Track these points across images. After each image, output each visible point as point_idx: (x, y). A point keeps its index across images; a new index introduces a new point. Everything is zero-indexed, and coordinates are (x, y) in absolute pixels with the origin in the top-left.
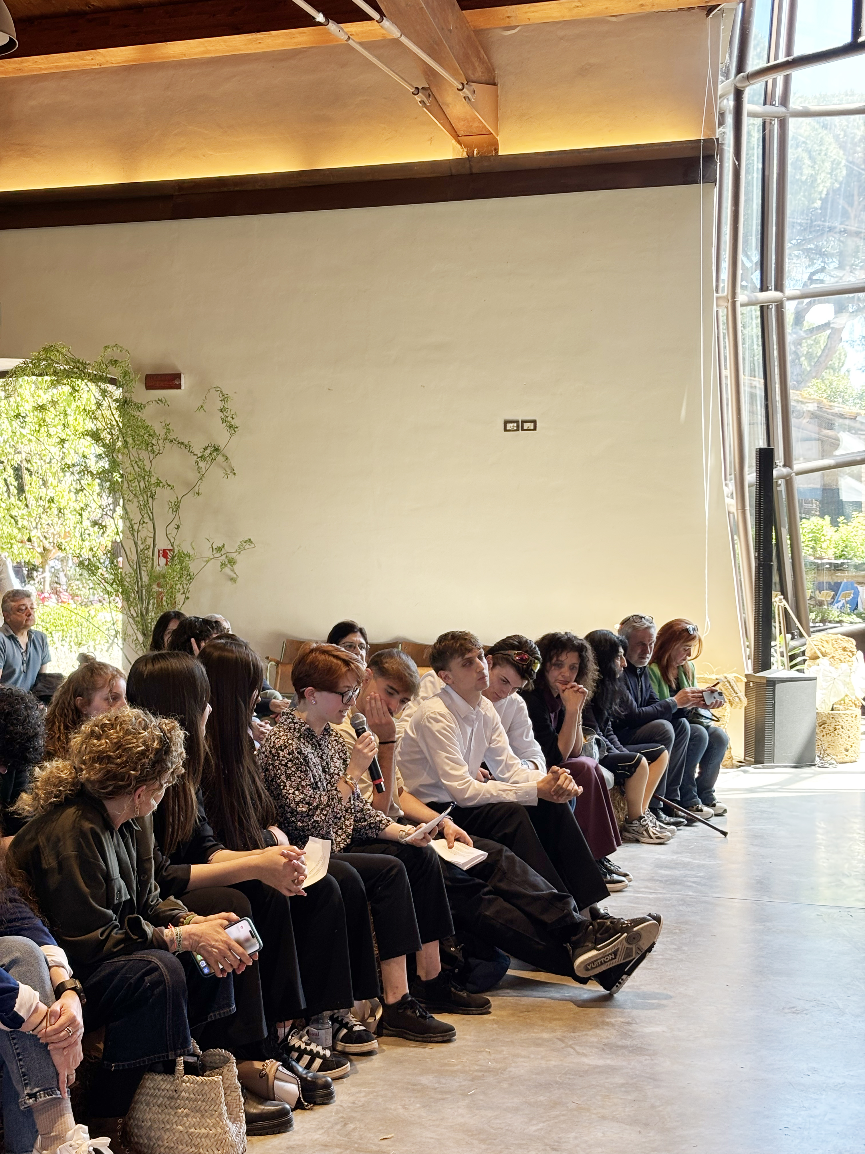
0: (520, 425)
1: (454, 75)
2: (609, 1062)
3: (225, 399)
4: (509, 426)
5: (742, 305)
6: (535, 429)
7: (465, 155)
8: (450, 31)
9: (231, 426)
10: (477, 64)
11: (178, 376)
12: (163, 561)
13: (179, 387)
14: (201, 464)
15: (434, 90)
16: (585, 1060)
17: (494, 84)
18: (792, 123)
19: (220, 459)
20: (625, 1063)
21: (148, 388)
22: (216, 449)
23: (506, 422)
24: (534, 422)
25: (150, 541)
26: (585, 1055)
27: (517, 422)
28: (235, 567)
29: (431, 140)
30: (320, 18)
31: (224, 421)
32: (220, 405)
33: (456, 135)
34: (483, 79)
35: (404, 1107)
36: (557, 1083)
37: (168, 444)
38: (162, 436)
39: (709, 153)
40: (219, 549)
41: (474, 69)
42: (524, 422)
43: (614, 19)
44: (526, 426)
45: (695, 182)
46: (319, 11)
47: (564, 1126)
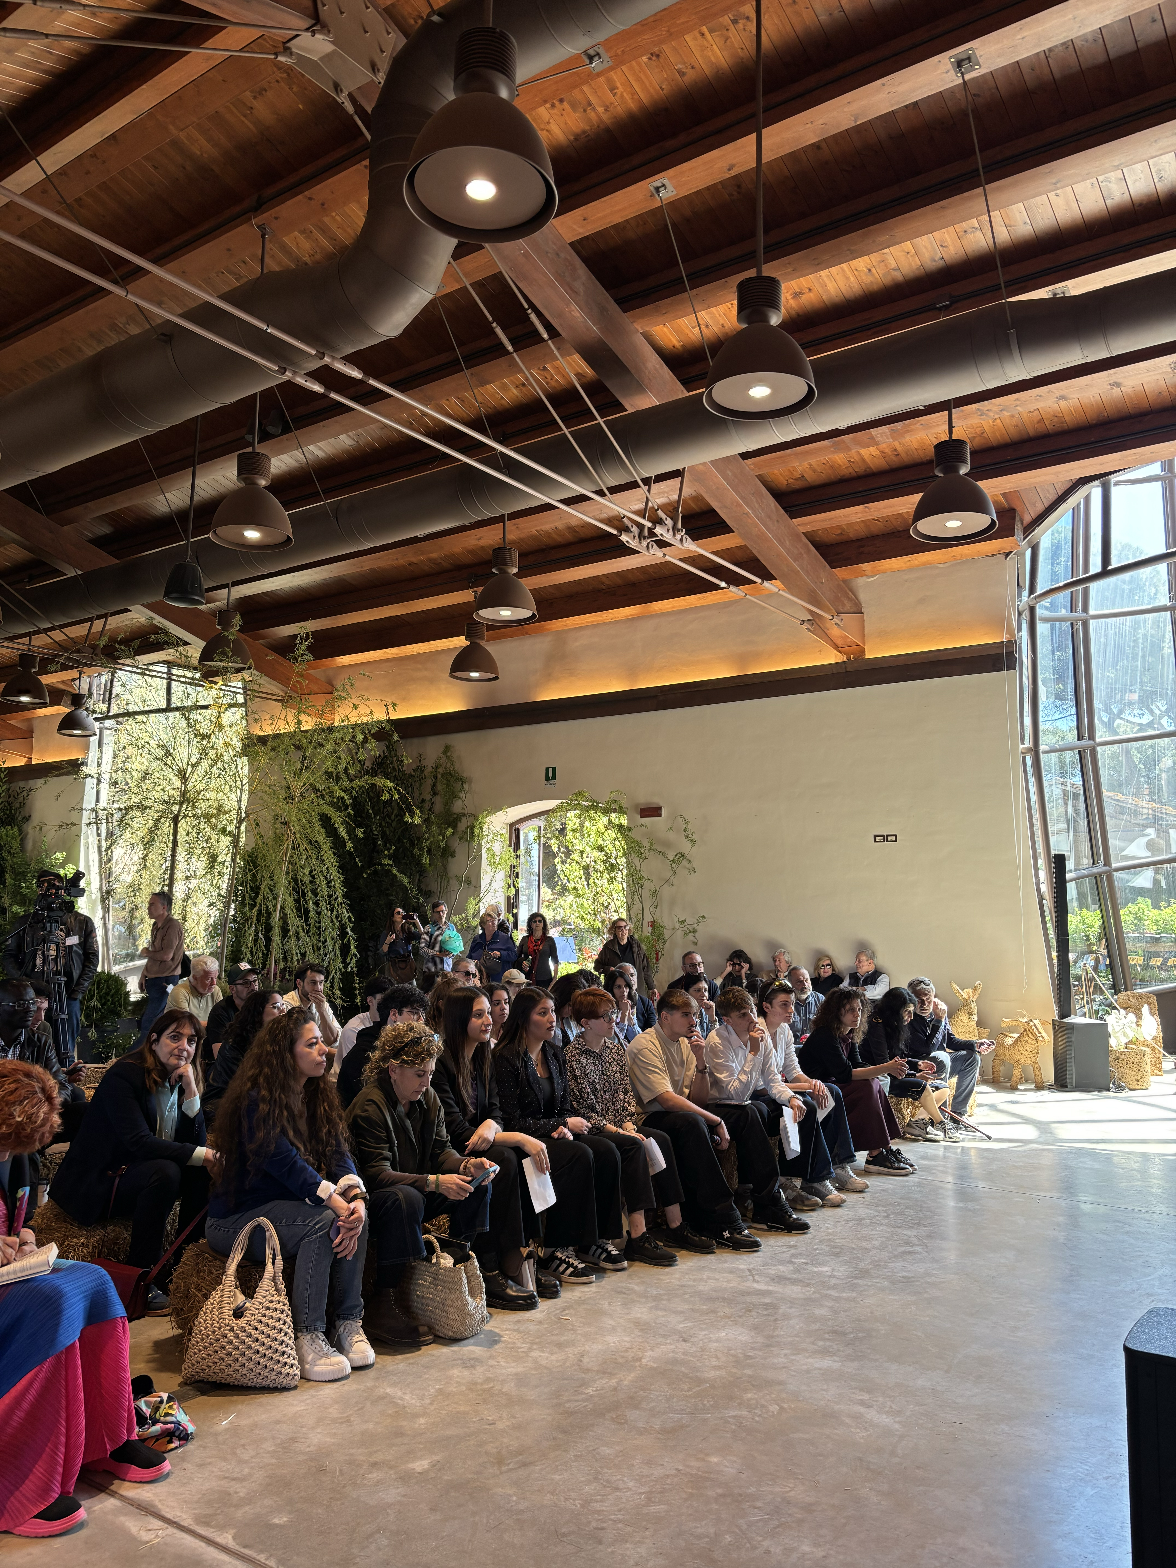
0: (885, 838)
1: (827, 610)
2: (771, 1288)
3: (686, 822)
4: (878, 839)
5: (1045, 752)
6: (896, 841)
7: (845, 659)
8: (822, 583)
9: (691, 841)
10: (846, 602)
11: (660, 808)
12: (650, 928)
13: (660, 815)
14: (674, 865)
15: (817, 620)
16: (756, 1285)
17: (862, 613)
18: (1092, 623)
19: (685, 863)
20: (780, 1290)
21: (642, 817)
22: (683, 856)
23: (875, 836)
24: (895, 836)
25: (640, 916)
26: (758, 1282)
27: (883, 836)
28: (697, 934)
29: (820, 651)
30: (723, 584)
31: (686, 837)
32: (683, 827)
33: (837, 648)
34: (852, 611)
35: (610, 1304)
36: (724, 1299)
37: (652, 852)
38: (648, 847)
39: (1010, 650)
40: (683, 922)
41: (844, 605)
42: (888, 836)
43: (941, 566)
44: (890, 838)
45: (1001, 670)
46: (722, 580)
47: (703, 1326)
